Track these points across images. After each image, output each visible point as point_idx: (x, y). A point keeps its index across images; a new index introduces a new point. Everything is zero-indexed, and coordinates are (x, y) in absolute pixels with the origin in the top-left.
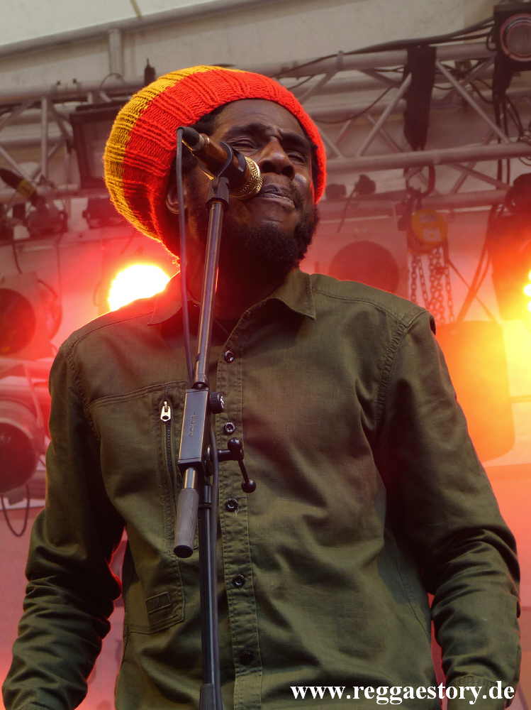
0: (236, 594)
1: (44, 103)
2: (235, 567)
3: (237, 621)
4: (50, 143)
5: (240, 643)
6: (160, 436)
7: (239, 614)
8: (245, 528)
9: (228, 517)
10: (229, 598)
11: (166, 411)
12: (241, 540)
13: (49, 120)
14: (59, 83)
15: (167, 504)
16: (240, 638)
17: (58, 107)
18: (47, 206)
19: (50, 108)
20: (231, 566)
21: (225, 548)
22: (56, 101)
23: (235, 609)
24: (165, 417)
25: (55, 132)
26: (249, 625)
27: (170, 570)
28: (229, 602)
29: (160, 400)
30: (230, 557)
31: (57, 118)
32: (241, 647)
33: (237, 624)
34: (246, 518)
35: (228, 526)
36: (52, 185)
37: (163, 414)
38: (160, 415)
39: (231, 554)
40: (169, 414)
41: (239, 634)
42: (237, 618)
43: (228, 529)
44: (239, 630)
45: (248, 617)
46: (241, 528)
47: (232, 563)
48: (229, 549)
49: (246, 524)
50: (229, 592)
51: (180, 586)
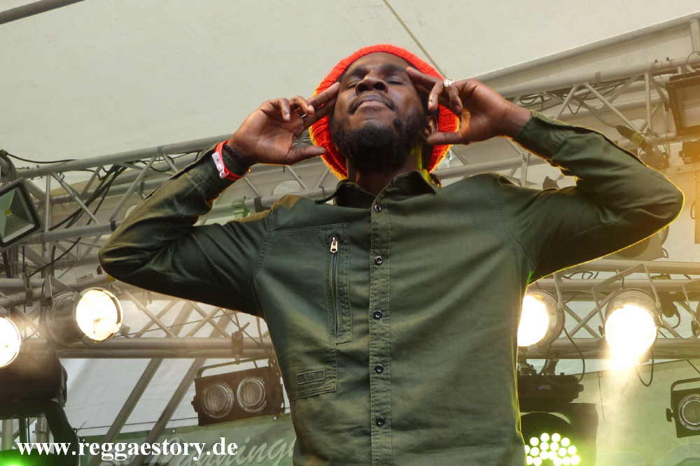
0: (377, 378)
1: (647, 76)
2: (377, 359)
3: (376, 396)
4: (653, 104)
5: (378, 411)
6: (329, 262)
7: (377, 392)
8: (387, 332)
9: (375, 323)
10: (371, 380)
11: (334, 245)
12: (383, 340)
13: (651, 88)
14: (656, 61)
15: (331, 310)
16: (377, 408)
17: (657, 78)
18: (654, 150)
19: (651, 80)
20: (375, 358)
21: (372, 344)
22: (655, 75)
23: (375, 388)
24: (334, 250)
25: (656, 96)
26: (384, 400)
27: (330, 355)
28: (371, 383)
29: (330, 237)
30: (375, 352)
31: (657, 86)
32: (378, 414)
33: (376, 398)
34: (388, 325)
35: (375, 329)
36: (656, 135)
37: (332, 247)
38: (330, 248)
39: (375, 349)
40: (336, 247)
41: (377, 405)
42: (376, 395)
43: (375, 331)
44: (377, 402)
45: (384, 394)
46: (383, 331)
47: (375, 356)
48: (374, 346)
49: (387, 329)
50: (371, 376)
51: (335, 367)
